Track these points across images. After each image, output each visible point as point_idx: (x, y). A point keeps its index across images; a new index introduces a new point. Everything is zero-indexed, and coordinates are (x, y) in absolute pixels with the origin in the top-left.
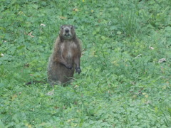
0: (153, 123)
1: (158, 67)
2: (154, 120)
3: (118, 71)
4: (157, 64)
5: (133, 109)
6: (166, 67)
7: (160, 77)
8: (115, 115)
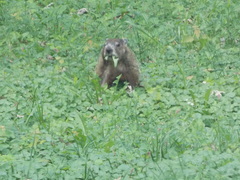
0: (71, 99)
1: (77, 20)
2: (72, 94)
3: (21, 27)
4: (75, 17)
5: (42, 80)
6: (88, 21)
7: (80, 34)
8: (19, 89)
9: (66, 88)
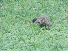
0: (31, 34)
1: (33, 11)
2: (31, 32)
3: (17, 13)
4: (32, 10)
5: (23, 28)
7: (34, 15)
8: (16, 31)
9: (30, 30)
